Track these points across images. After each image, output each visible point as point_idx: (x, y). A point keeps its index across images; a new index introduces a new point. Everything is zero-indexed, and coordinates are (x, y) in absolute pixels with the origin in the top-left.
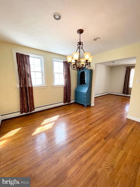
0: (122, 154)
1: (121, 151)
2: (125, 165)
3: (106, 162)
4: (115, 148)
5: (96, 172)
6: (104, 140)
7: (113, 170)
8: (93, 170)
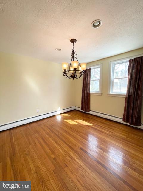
0: (32, 169)
1: (35, 170)
2: (23, 165)
3: (33, 152)
4: (40, 165)
5: (31, 145)
6: (53, 158)
7: (26, 154)
8: (32, 143)
